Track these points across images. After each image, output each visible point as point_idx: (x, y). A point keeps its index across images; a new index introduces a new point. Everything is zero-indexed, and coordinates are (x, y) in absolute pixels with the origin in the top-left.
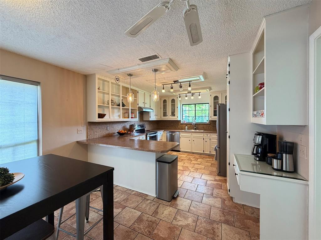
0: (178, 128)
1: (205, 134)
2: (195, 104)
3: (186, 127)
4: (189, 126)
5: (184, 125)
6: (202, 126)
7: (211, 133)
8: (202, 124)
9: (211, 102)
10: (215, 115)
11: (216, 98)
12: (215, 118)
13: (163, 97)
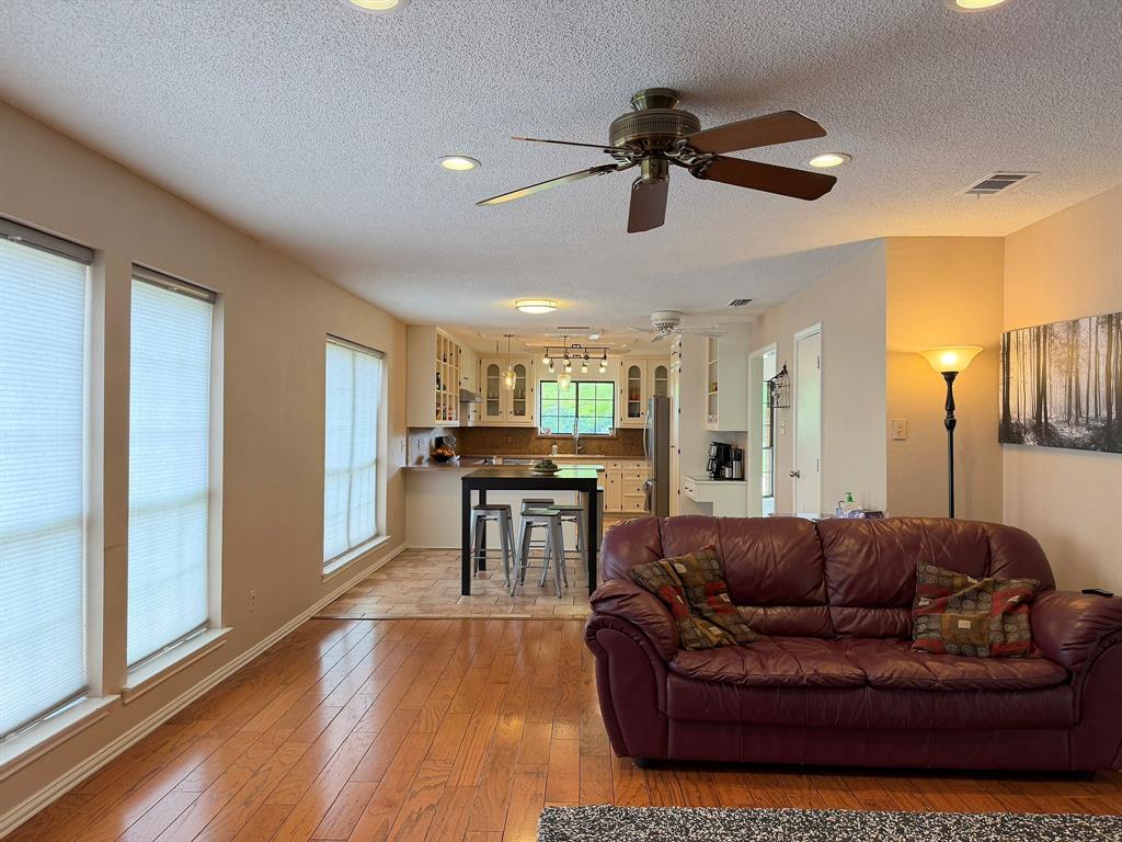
0: (526, 451)
1: (609, 462)
2: (577, 383)
3: (555, 446)
4: (560, 442)
5: (546, 441)
6: (597, 442)
8: (598, 439)
9: (622, 381)
10: (631, 415)
11: (634, 371)
12: (634, 423)
13: (488, 356)
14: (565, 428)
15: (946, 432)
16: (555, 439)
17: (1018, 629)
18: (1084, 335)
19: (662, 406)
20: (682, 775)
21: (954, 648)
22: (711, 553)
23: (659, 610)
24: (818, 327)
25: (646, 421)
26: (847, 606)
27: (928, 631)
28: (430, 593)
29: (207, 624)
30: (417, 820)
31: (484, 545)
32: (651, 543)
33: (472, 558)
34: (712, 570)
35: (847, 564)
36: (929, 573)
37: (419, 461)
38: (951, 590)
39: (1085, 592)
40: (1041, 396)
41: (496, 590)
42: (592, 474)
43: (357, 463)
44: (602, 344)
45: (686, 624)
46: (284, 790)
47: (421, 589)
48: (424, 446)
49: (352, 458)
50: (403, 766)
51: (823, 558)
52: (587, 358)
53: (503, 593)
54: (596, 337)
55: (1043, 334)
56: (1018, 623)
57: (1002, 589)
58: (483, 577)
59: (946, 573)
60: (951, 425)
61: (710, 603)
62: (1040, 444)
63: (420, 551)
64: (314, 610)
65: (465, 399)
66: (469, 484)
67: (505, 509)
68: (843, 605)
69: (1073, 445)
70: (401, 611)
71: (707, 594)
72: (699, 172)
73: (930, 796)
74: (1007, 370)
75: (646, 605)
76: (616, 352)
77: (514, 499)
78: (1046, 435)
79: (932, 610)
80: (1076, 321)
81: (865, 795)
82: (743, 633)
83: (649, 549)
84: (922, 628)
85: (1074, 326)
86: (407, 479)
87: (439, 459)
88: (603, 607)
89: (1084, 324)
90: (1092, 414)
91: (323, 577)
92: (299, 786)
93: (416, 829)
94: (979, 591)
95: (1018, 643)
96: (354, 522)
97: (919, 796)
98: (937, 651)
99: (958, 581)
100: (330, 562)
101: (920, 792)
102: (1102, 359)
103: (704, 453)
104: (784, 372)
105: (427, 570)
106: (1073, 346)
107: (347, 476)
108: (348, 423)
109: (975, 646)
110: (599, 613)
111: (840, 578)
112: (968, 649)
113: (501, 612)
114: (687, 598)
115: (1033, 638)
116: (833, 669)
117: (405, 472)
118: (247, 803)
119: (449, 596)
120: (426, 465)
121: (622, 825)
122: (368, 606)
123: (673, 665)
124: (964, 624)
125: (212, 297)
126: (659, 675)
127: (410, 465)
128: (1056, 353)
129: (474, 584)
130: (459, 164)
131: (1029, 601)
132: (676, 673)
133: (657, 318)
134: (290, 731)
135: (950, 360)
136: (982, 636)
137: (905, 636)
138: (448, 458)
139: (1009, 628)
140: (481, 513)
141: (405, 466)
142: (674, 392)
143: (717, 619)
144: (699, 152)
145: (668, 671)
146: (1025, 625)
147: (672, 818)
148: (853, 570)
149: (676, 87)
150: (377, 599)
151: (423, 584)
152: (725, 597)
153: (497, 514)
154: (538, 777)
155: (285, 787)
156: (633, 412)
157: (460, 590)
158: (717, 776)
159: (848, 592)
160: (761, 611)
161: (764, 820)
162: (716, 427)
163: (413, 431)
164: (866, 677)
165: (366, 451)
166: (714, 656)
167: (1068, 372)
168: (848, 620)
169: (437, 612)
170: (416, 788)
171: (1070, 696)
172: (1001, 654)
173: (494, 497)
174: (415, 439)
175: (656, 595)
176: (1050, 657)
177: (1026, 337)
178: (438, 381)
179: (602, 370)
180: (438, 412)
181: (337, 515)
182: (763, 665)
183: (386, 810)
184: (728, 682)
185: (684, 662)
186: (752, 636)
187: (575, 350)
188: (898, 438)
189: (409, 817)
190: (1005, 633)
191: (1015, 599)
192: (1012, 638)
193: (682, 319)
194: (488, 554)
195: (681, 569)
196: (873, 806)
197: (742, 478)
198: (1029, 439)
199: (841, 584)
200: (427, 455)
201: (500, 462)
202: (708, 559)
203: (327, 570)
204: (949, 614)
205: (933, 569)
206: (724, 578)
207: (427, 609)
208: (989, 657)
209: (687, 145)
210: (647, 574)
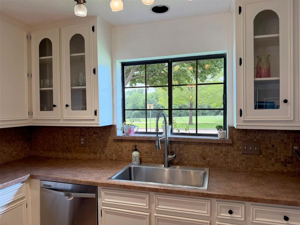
0: (103, 156)
3: (135, 154)
5: (127, 144)
7: (250, 200)
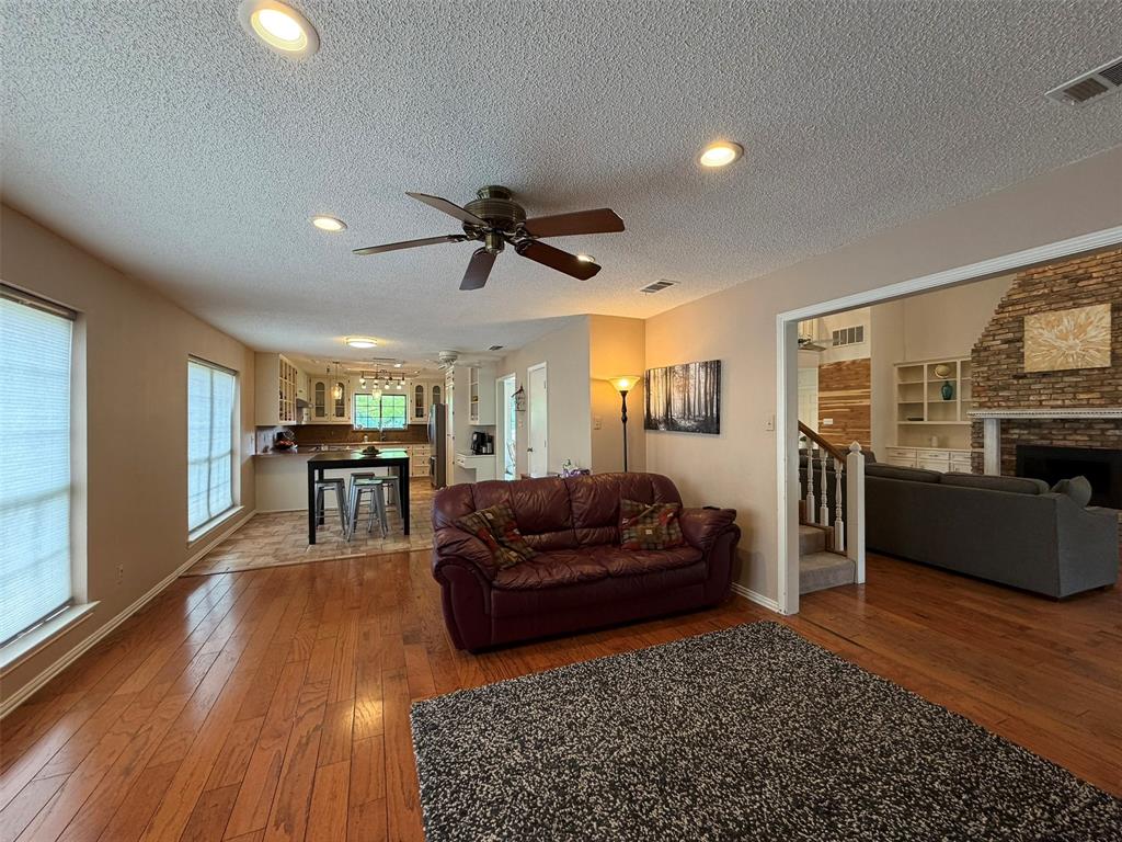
3: (366, 437)
4: (370, 434)
6: (395, 434)
8: (397, 431)
9: (411, 395)
10: (417, 416)
11: (419, 389)
12: (419, 421)
13: (316, 376)
14: (374, 425)
15: (622, 425)
16: (366, 432)
17: (676, 533)
18: (692, 372)
19: (441, 411)
20: (501, 654)
21: (644, 546)
22: (507, 504)
23: (484, 547)
24: (544, 364)
25: (430, 419)
26: (585, 527)
27: (630, 538)
28: (282, 546)
29: (72, 602)
30: (307, 744)
31: (323, 508)
32: (467, 501)
33: (316, 517)
34: (508, 515)
35: (584, 503)
36: (627, 505)
37: (265, 450)
38: (639, 512)
39: (705, 508)
40: (669, 404)
41: (336, 538)
42: (404, 455)
43: (215, 453)
44: (402, 371)
45: (498, 553)
46: (169, 747)
47: (274, 543)
48: (268, 439)
49: (210, 449)
50: (285, 695)
51: (570, 501)
52: (391, 379)
53: (341, 539)
54: (398, 366)
55: (669, 371)
56: (675, 529)
57: (663, 509)
58: (322, 530)
59: (636, 503)
60: (625, 420)
61: (508, 537)
62: (668, 429)
63: (268, 514)
64: (181, 570)
65: (300, 405)
66: (312, 466)
67: (340, 482)
68: (582, 527)
69: (687, 430)
70: (261, 562)
71: (506, 530)
72: (522, 250)
73: (644, 636)
74: (648, 390)
75: (475, 546)
76: (409, 376)
77: (345, 474)
78: (671, 425)
79: (631, 525)
80: (687, 365)
81: (611, 643)
82: (529, 552)
83: (465, 504)
84: (626, 536)
85: (686, 368)
86: (256, 464)
87: (281, 447)
88: (446, 551)
89: (692, 366)
90: (697, 413)
91: (188, 543)
92: (184, 739)
93: (307, 752)
94: (652, 512)
95: (677, 540)
96: (213, 499)
97: (638, 637)
98: (636, 549)
99: (641, 507)
100: (194, 531)
101: (638, 634)
102: (702, 385)
103: (469, 439)
104: (521, 390)
105: (277, 528)
106: (686, 378)
107: (207, 464)
108: (208, 423)
109: (655, 544)
110: (442, 555)
111: (580, 512)
112: (652, 546)
113: (343, 554)
114: (495, 536)
115: (684, 536)
116: (588, 569)
117: (255, 458)
118: (127, 772)
119: (298, 546)
120: (270, 453)
121: (473, 705)
122: (229, 561)
123: (495, 583)
124: (649, 532)
125: (73, 315)
126: (485, 590)
127: (258, 453)
128: (677, 381)
129: (318, 534)
130: (327, 224)
131: (677, 515)
132: (496, 588)
133: (443, 354)
134: (167, 685)
135: (624, 384)
136: (658, 538)
137: (616, 542)
138: (289, 447)
139: (672, 531)
140: (320, 485)
141: (254, 453)
142: (450, 402)
143: (513, 547)
144: (529, 234)
145: (491, 587)
146: (678, 529)
147: (506, 690)
148: (587, 507)
149: (512, 188)
150: (237, 555)
151: (275, 539)
152: (516, 531)
153: (335, 485)
154: (400, 679)
155: (168, 744)
156: (419, 413)
157: (308, 541)
158: (524, 649)
159: (584, 521)
160: (538, 537)
161: (563, 676)
162: (478, 423)
163: (260, 428)
164: (608, 571)
165: (222, 445)
166: (519, 572)
167: (684, 391)
168: (586, 536)
169: (290, 560)
170: (301, 714)
171: (704, 565)
172: (670, 547)
173: (329, 474)
174: (262, 435)
175: (477, 536)
176: (694, 545)
177: (660, 373)
178: (281, 394)
179: (399, 387)
180: (281, 415)
181: (198, 494)
182: (550, 574)
183: (276, 741)
184: (531, 588)
185: (504, 579)
186: (534, 554)
187: (383, 373)
188: (597, 427)
189: (300, 741)
190: (670, 534)
191: (671, 514)
192: (674, 537)
193: (459, 356)
194: (326, 513)
195: (490, 516)
196: (617, 649)
197: (493, 453)
198: (662, 427)
199: (581, 515)
200: (271, 446)
201: (326, 448)
202: (506, 508)
203: (192, 538)
204: (640, 526)
205: (628, 502)
206: (515, 519)
207: (283, 558)
208: (664, 549)
209: (523, 228)
210: (469, 523)
